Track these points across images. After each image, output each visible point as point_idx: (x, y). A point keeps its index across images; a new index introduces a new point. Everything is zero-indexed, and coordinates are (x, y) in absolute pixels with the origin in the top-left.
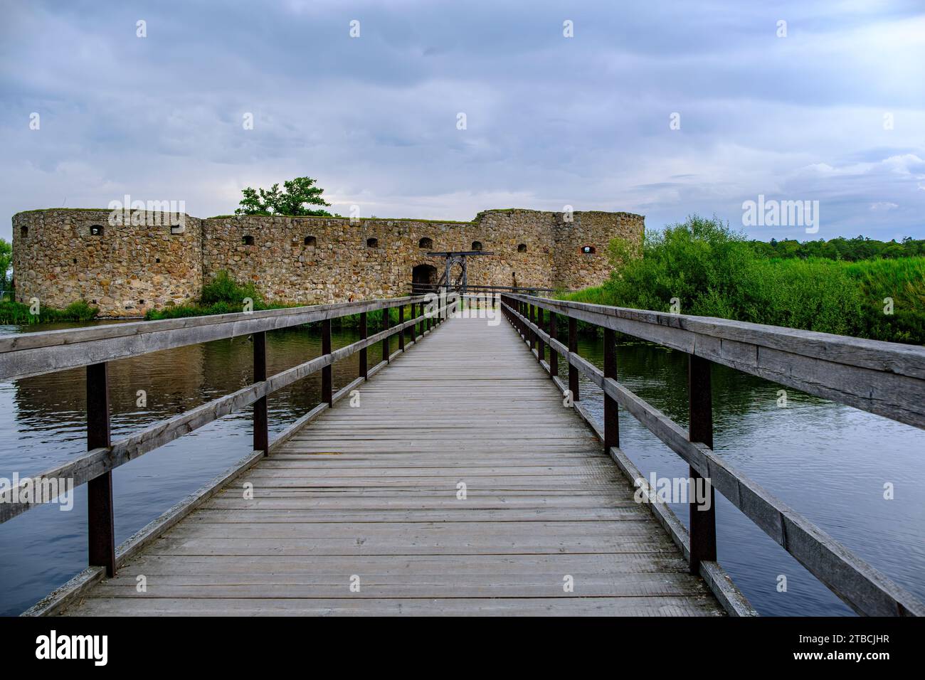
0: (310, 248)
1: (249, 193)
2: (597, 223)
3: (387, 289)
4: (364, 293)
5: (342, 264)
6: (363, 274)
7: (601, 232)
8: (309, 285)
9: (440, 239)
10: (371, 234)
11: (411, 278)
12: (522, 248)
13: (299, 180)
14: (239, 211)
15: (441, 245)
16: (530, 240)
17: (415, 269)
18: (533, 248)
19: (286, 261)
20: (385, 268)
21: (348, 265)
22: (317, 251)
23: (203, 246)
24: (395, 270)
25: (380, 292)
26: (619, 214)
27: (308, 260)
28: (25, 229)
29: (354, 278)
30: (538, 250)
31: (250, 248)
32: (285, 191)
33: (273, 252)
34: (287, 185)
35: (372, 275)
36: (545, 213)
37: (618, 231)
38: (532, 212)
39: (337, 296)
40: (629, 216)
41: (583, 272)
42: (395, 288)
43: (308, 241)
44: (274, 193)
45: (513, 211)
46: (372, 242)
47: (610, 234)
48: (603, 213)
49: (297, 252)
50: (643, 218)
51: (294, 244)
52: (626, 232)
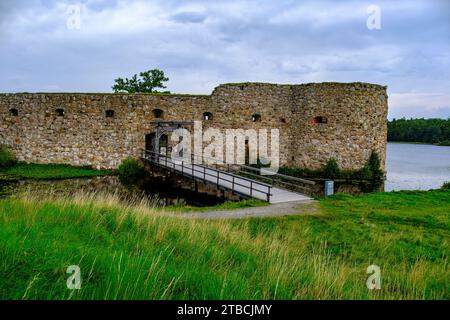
0: (59, 118)
2: (329, 94)
3: (122, 152)
4: (103, 155)
5: (84, 132)
6: (101, 140)
7: (334, 103)
8: (58, 148)
9: (170, 110)
10: (108, 106)
11: (144, 144)
12: (257, 117)
15: (172, 115)
16: (265, 110)
17: (147, 136)
18: (268, 118)
19: (41, 128)
20: (121, 135)
21: (89, 132)
22: (65, 121)
24: (129, 137)
25: (117, 155)
26: (353, 85)
27: (57, 128)
29: (94, 143)
30: (274, 120)
31: (15, 118)
33: (31, 121)
35: (109, 141)
36: (282, 86)
37: (351, 101)
38: (267, 85)
39: (81, 157)
40: (365, 86)
41: (315, 141)
42: (129, 152)
43: (60, 112)
45: (247, 84)
46: (110, 113)
47: (342, 104)
48: (336, 84)
49: (49, 121)
50: (385, 88)
51: (47, 115)
52: (361, 102)
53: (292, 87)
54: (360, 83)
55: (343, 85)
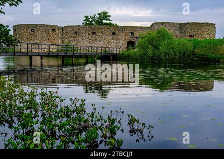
0: (94, 35)
1: (87, 17)
2: (195, 27)
6: (110, 44)
7: (197, 30)
10: (113, 31)
11: (126, 45)
13: (103, 13)
14: (83, 23)
15: (137, 34)
16: (171, 33)
17: (128, 42)
19: (87, 39)
20: (118, 42)
21: (105, 41)
22: (96, 36)
23: (62, 35)
24: (121, 42)
26: (203, 23)
27: (93, 39)
28: (15, 30)
30: (174, 36)
31: (76, 35)
32: (98, 16)
33: (83, 37)
34: (98, 14)
35: (113, 44)
36: (177, 23)
37: (203, 29)
38: (171, 23)
40: (208, 24)
43: (94, 33)
44: (94, 17)
45: (164, 23)
46: (114, 34)
47: (199, 30)
49: (90, 36)
50: (215, 24)
51: (89, 34)
52: (206, 30)
53: (180, 24)
54: (206, 23)
55: (200, 23)
